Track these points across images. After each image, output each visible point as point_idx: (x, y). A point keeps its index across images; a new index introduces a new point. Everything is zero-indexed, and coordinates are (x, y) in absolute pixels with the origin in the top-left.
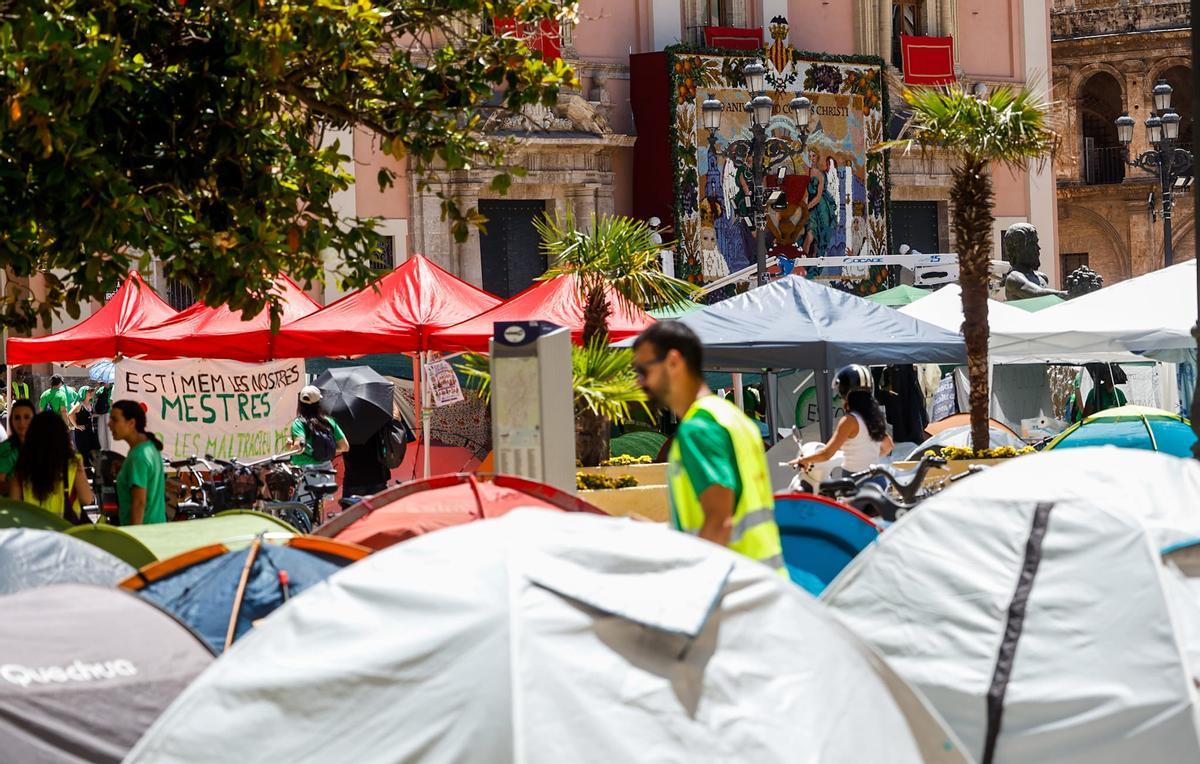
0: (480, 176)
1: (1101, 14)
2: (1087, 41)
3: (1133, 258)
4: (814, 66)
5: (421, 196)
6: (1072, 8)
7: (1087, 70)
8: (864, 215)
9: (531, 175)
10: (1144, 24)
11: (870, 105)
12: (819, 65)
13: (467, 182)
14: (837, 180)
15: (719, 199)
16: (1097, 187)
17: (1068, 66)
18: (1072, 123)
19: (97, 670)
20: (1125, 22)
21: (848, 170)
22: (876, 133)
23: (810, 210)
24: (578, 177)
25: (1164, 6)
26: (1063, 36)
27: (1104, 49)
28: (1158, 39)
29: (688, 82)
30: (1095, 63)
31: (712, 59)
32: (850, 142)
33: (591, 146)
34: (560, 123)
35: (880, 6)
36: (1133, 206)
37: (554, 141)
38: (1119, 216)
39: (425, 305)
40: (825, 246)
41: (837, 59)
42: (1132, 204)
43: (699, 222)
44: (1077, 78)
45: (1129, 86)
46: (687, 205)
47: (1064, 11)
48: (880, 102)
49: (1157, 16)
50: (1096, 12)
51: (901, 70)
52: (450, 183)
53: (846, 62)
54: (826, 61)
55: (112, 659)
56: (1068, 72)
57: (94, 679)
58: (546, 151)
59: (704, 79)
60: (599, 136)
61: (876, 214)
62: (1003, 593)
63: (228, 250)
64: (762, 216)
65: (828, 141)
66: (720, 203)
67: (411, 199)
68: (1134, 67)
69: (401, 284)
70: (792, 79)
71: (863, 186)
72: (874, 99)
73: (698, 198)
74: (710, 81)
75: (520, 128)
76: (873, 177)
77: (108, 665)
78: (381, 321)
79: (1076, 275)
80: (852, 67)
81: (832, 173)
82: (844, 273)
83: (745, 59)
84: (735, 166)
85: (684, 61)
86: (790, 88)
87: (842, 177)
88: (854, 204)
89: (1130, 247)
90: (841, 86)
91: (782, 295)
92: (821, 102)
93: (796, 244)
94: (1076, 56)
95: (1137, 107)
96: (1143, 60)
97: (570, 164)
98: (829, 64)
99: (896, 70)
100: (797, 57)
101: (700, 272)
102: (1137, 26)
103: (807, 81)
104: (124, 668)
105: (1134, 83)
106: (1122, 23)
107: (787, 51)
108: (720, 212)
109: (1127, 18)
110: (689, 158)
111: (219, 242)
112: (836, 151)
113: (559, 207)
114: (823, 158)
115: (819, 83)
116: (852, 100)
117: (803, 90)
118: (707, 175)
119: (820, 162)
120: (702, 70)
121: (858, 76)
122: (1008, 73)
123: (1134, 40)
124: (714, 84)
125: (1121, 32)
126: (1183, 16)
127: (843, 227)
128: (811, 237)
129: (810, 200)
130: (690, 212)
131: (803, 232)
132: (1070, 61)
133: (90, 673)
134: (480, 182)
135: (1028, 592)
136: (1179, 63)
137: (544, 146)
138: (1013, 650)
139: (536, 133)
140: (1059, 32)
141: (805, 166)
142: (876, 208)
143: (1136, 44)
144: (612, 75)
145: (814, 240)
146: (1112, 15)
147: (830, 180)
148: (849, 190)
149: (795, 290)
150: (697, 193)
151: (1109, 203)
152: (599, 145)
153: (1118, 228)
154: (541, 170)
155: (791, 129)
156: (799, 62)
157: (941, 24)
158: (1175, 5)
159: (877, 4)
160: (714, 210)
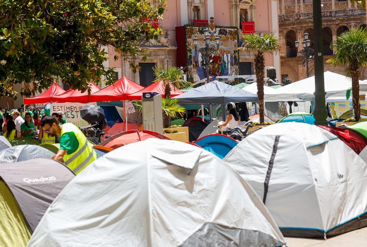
0: (139, 57)
1: (291, 16)
2: (287, 22)
3: (299, 76)
4: (221, 29)
5: (125, 62)
6: (284, 14)
7: (287, 29)
8: (233, 66)
9: (152, 57)
10: (301, 18)
11: (234, 38)
12: (222, 29)
13: (136, 58)
14: (226, 57)
15: (198, 62)
16: (290, 58)
17: (283, 29)
18: (284, 43)
19: (47, 179)
20: (297, 18)
21: (229, 55)
22: (236, 45)
23: (220, 65)
24: (163, 57)
25: (306, 14)
26: (282, 21)
27: (292, 24)
28: (305, 22)
29: (190, 33)
30: (290, 28)
31: (195, 28)
32: (229, 48)
33: (166, 49)
34: (158, 44)
35: (237, 14)
36: (299, 63)
37: (157, 48)
38: (296, 65)
39: (126, 89)
40: (224, 73)
41: (226, 28)
43: (193, 68)
44: (285, 31)
45: (298, 33)
47: (282, 15)
48: (237, 38)
49: (305, 16)
51: (242, 30)
52: (132, 59)
53: (228, 28)
55: (50, 176)
57: (46, 181)
58: (155, 51)
59: (194, 33)
60: (168, 47)
62: (268, 158)
63: (78, 76)
64: (208, 66)
65: (224, 48)
67: (122, 63)
68: (299, 29)
69: (120, 84)
70: (215, 32)
71: (233, 58)
72: (235, 37)
73: (192, 62)
74: (195, 33)
75: (149, 45)
76: (235, 56)
77: (49, 178)
78: (115, 92)
79: (285, 80)
80: (230, 29)
81: (225, 55)
82: (228, 80)
83: (204, 28)
84: (201, 54)
85: (189, 28)
86: (215, 35)
87: (227, 56)
88: (230, 63)
89: (298, 73)
90: (227, 34)
91: (213, 85)
92: (222, 38)
93: (216, 73)
94: (285, 26)
95: (300, 38)
96: (301, 27)
97: (161, 54)
98: (224, 29)
99: (241, 30)
100: (216, 27)
101: (193, 80)
103: (219, 33)
104: (53, 178)
105: (299, 33)
106: (296, 18)
107: (214, 26)
108: (198, 65)
110: (190, 52)
111: (75, 74)
112: (226, 50)
113: (158, 65)
114: (223, 52)
115: (222, 33)
116: (230, 37)
117: (218, 35)
118: (194, 56)
119: (222, 53)
120: (193, 30)
121: (231, 32)
122: (268, 30)
125: (296, 20)
126: (311, 16)
127: (228, 69)
128: (220, 71)
129: (220, 62)
130: (190, 65)
131: (218, 70)
132: (283, 27)
133: (45, 180)
135: (274, 158)
136: (310, 28)
137: (155, 50)
138: (271, 172)
139: (152, 46)
140: (281, 20)
141: (218, 54)
142: (236, 64)
143: (300, 23)
144: (171, 32)
146: (294, 16)
147: (224, 57)
148: (229, 59)
149: (216, 84)
151: (293, 62)
152: (168, 49)
153: (295, 68)
154: (154, 55)
155: (215, 45)
156: (217, 28)
157: (252, 19)
158: (309, 13)
159: (236, 14)
160: (196, 65)
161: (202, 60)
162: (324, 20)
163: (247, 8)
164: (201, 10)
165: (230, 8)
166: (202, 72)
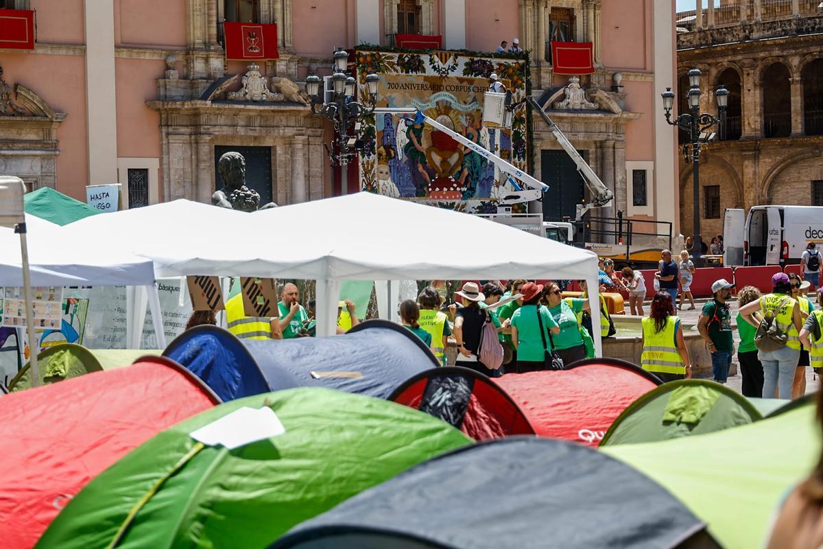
0: (211, 130)
1: (729, 29)
2: (719, 47)
3: (745, 189)
4: (472, 60)
5: (169, 143)
6: (712, 26)
7: (720, 66)
8: (509, 158)
9: (252, 130)
10: (755, 35)
11: (515, 85)
12: (476, 59)
13: (201, 134)
14: (488, 135)
15: (393, 147)
16: (723, 143)
17: (709, 65)
18: (710, 101)
20: (744, 34)
21: (498, 130)
23: (466, 155)
24: (289, 132)
25: (768, 23)
27: (731, 53)
28: (763, 45)
29: (370, 69)
30: (725, 62)
31: (389, 54)
33: (299, 111)
34: (276, 96)
35: (539, 22)
36: (745, 155)
37: (267, 108)
38: (737, 161)
40: (477, 179)
41: (490, 56)
42: (744, 153)
43: (376, 161)
44: (714, 72)
45: (745, 76)
46: (367, 150)
47: (707, 28)
48: (524, 84)
49: (764, 30)
50: (726, 28)
51: (551, 64)
52: (190, 135)
54: (481, 57)
56: (708, 68)
58: (264, 114)
59: (383, 68)
60: (303, 105)
61: (519, 158)
64: (345, 155)
66: (393, 149)
67: (162, 145)
68: (749, 63)
70: (453, 69)
71: (509, 139)
72: (519, 82)
73: (376, 146)
74: (387, 69)
75: (243, 99)
76: (517, 134)
80: (503, 61)
81: (484, 131)
83: (415, 55)
84: (406, 125)
85: (366, 56)
86: (451, 74)
88: (501, 151)
89: (743, 182)
92: (475, 84)
93: (451, 177)
94: (713, 57)
95: (749, 90)
96: (755, 59)
97: (284, 123)
98: (483, 59)
99: (548, 64)
100: (458, 54)
102: (751, 37)
103: (465, 70)
105: (748, 74)
106: (742, 35)
107: (450, 50)
108: (393, 155)
109: (745, 32)
110: (369, 119)
113: (279, 151)
114: (477, 121)
115: (475, 71)
117: (462, 76)
118: (383, 131)
119: (475, 123)
120: (382, 62)
121: (508, 67)
122: (642, 67)
123: (748, 46)
124: (390, 71)
125: (742, 41)
126: (780, 29)
127: (492, 166)
128: (466, 172)
130: (369, 155)
131: (460, 169)
132: (710, 61)
134: (210, 134)
136: (777, 61)
137: (261, 111)
139: (255, 102)
140: (704, 42)
142: (519, 154)
143: (750, 47)
145: (469, 174)
146: (736, 30)
147: (482, 135)
148: (497, 141)
150: (375, 143)
151: (731, 152)
152: (305, 111)
153: (736, 169)
154: (260, 126)
155: (452, 101)
156: (459, 57)
157: (587, 34)
158: (774, 22)
159: (536, 20)
160: (388, 153)
161: (408, 141)
162: (813, 40)
163: (572, 4)
164: (424, 9)
165: (520, 6)
166: (407, 175)
